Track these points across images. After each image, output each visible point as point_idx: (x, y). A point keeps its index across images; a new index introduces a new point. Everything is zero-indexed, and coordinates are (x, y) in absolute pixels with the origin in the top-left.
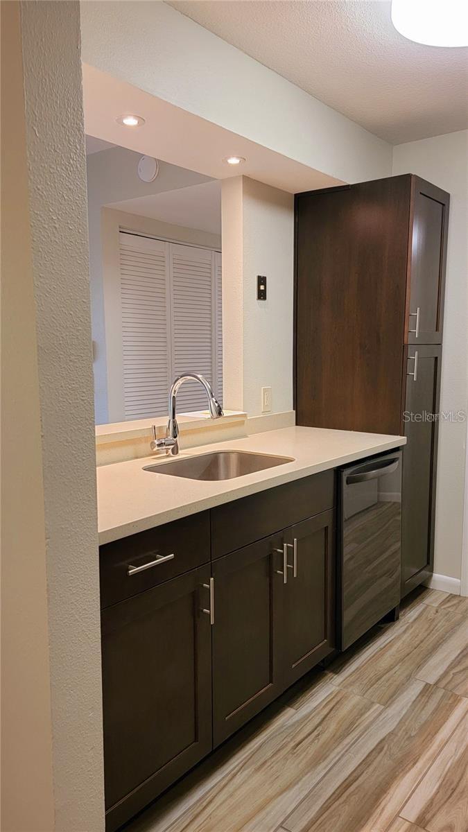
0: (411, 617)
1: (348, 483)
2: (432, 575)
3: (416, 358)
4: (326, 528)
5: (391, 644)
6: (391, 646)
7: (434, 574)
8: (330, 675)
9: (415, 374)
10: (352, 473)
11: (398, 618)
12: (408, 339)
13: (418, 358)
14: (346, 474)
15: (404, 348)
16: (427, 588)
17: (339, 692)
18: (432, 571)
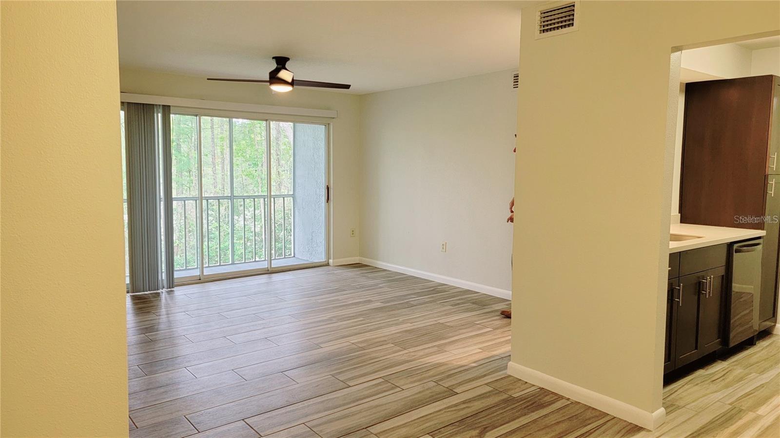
0: (764, 344)
1: (736, 252)
2: (775, 325)
3: (773, 182)
4: (723, 276)
5: (755, 353)
6: (755, 355)
7: (777, 325)
8: (720, 361)
9: (773, 193)
10: (738, 247)
11: (755, 344)
12: (769, 171)
13: (775, 183)
14: (735, 246)
15: (766, 177)
16: (771, 333)
17: (728, 368)
18: (775, 322)
